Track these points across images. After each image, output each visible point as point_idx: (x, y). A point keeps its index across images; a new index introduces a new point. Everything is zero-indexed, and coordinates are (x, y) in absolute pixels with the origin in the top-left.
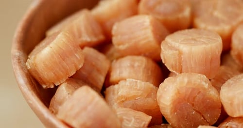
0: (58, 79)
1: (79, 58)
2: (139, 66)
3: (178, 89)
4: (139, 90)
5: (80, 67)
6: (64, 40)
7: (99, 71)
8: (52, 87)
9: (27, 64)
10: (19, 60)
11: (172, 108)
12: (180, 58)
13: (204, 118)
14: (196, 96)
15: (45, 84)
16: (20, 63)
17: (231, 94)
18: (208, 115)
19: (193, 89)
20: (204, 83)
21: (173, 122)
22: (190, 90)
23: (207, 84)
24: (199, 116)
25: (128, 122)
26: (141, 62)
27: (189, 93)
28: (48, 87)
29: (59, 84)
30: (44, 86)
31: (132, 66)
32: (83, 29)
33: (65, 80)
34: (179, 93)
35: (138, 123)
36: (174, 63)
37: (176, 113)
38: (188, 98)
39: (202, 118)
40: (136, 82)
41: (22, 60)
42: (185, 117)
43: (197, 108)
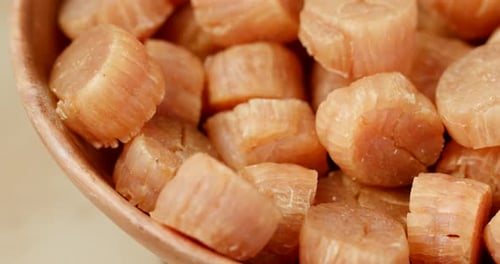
0: (127, 130)
1: (156, 82)
2: (262, 67)
3: (363, 117)
4: (281, 121)
5: (162, 97)
6: (125, 54)
7: (187, 88)
8: (116, 146)
9: (58, 110)
10: (41, 104)
11: (355, 152)
12: (348, 48)
13: (415, 157)
14: (397, 122)
15: (98, 141)
16: (44, 111)
17: (463, 110)
18: (423, 151)
19: (391, 111)
20: (407, 96)
21: (360, 176)
22: (385, 114)
23: (413, 95)
24: (405, 155)
25: (284, 199)
26: (264, 56)
27: (383, 120)
28: (106, 146)
29: (129, 139)
30: (98, 146)
31: (251, 69)
32: (137, 8)
33: (139, 130)
34: (365, 123)
35: (301, 195)
36: (336, 58)
37: (363, 160)
38: (383, 129)
39: (412, 159)
40: (270, 105)
41: (47, 105)
42: (381, 162)
43: (400, 141)
